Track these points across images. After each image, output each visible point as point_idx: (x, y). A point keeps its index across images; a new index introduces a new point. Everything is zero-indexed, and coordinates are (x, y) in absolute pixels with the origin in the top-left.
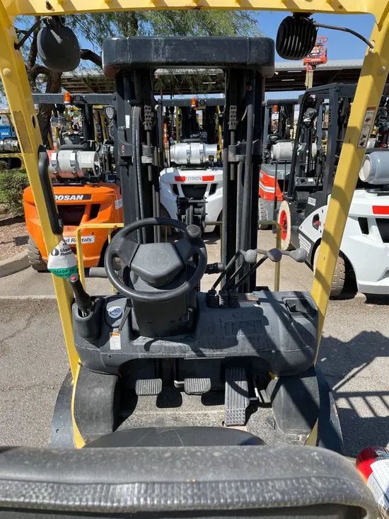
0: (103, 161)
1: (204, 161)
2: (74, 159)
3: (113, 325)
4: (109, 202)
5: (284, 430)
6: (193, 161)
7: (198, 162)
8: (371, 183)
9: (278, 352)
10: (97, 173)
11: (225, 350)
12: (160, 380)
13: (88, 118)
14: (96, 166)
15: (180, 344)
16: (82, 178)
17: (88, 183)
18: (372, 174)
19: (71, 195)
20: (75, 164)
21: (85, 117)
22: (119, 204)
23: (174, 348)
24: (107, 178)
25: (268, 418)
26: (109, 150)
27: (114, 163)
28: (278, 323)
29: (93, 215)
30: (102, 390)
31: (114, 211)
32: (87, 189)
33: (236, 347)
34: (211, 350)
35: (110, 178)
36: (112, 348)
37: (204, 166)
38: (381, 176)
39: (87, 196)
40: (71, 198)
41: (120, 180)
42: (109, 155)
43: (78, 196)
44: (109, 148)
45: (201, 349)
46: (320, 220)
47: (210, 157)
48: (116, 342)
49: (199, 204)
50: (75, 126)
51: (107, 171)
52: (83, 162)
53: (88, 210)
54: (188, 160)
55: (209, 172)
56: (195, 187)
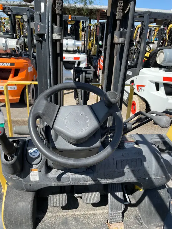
0: (21, 45)
1: (75, 49)
2: (5, 43)
3: (33, 163)
4: (25, 68)
5: (147, 225)
6: (69, 49)
7: (72, 49)
8: (162, 65)
9: (150, 179)
10: (18, 52)
11: (116, 179)
12: (65, 194)
13: (13, 22)
14: (17, 48)
15: (83, 176)
16: (9, 54)
17: (13, 57)
18: (164, 60)
19: (3, 63)
20: (6, 45)
21: (11, 21)
22: (30, 69)
23: (79, 179)
24: (23, 55)
25: (135, 215)
26: (24, 40)
27: (27, 48)
28: (152, 160)
29: (16, 74)
30: (24, 203)
31: (27, 73)
32: (12, 60)
33: (123, 177)
34: (106, 180)
35: (25, 55)
36: (32, 180)
37: (74, 52)
38: (169, 62)
39: (12, 64)
40: (3, 65)
41: (30, 56)
42: (25, 43)
43: (7, 64)
44: (25, 39)
45: (98, 179)
46: (134, 83)
47: (78, 47)
48: (35, 176)
49: (88, 72)
50: (7, 29)
51: (24, 51)
52: (10, 44)
53: (13, 72)
54: (67, 48)
55: (77, 55)
56: (69, 63)
